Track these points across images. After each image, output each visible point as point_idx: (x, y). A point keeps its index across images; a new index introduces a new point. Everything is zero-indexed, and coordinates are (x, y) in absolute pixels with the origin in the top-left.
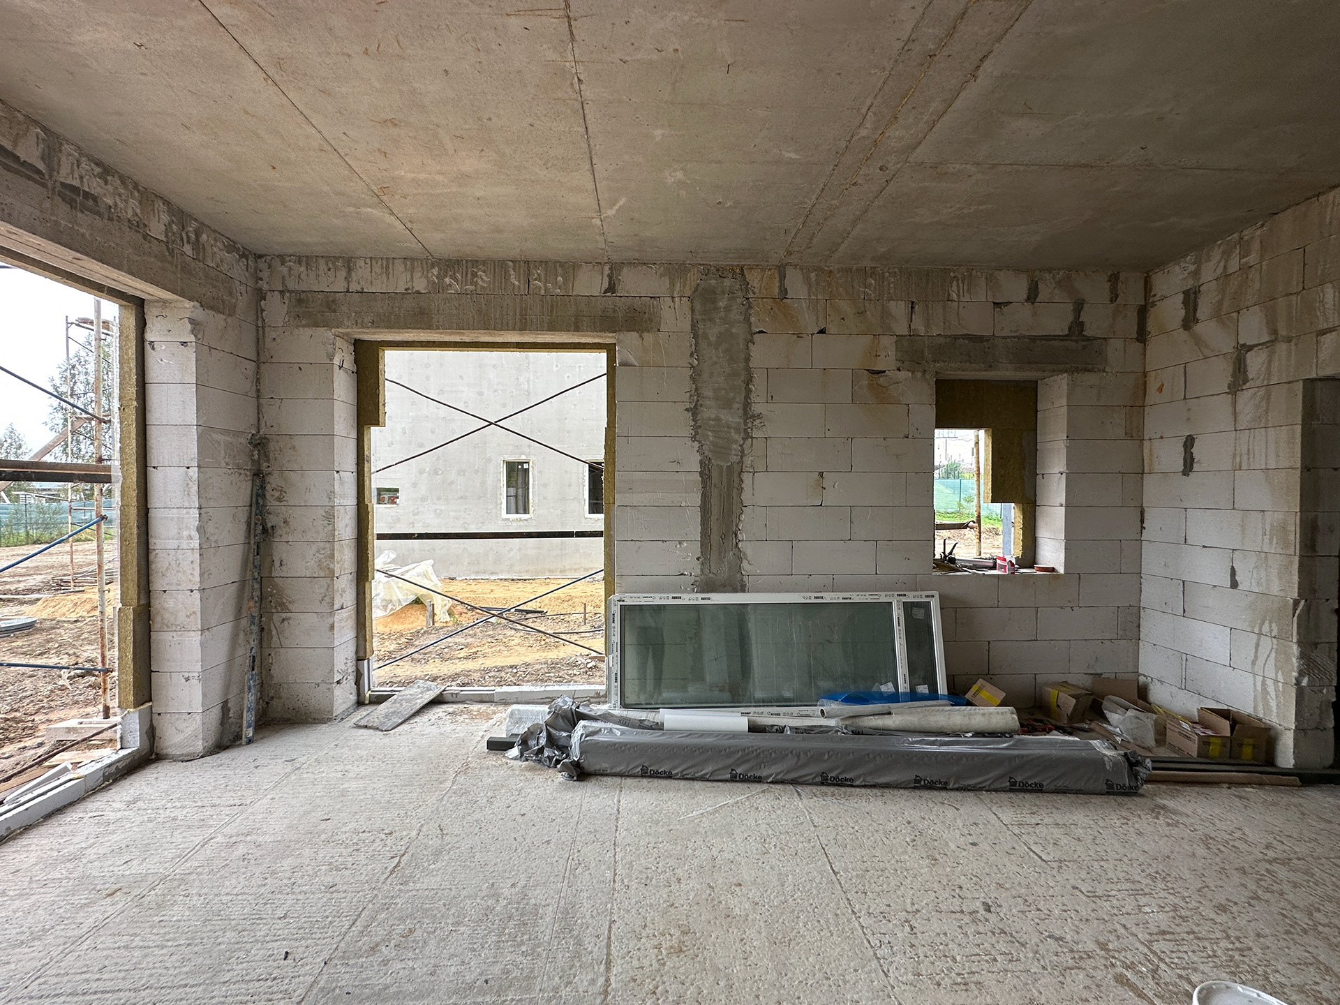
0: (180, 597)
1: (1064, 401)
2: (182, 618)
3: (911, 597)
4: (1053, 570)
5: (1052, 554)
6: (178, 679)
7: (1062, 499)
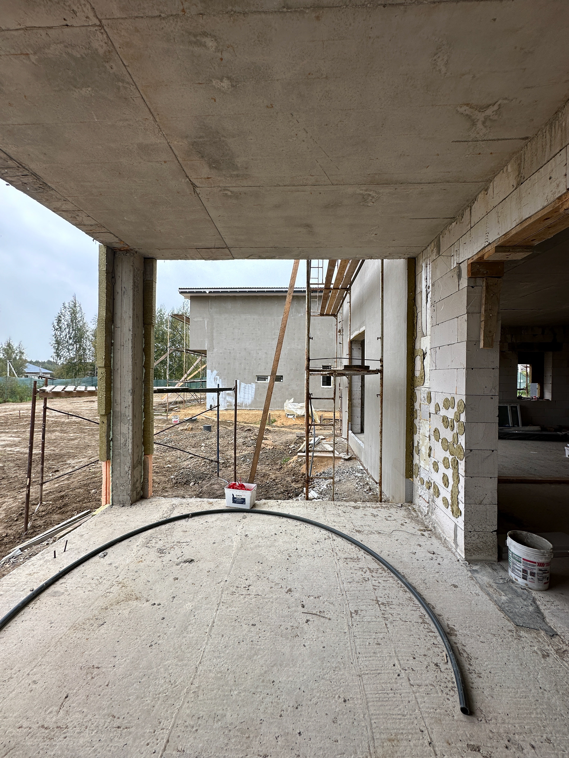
0: (357, 400)
1: (551, 358)
2: (357, 405)
3: (512, 405)
4: (548, 400)
5: (548, 396)
6: (356, 417)
7: (551, 382)
